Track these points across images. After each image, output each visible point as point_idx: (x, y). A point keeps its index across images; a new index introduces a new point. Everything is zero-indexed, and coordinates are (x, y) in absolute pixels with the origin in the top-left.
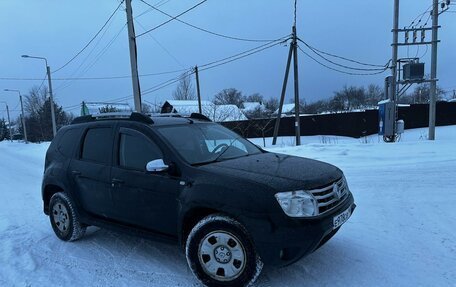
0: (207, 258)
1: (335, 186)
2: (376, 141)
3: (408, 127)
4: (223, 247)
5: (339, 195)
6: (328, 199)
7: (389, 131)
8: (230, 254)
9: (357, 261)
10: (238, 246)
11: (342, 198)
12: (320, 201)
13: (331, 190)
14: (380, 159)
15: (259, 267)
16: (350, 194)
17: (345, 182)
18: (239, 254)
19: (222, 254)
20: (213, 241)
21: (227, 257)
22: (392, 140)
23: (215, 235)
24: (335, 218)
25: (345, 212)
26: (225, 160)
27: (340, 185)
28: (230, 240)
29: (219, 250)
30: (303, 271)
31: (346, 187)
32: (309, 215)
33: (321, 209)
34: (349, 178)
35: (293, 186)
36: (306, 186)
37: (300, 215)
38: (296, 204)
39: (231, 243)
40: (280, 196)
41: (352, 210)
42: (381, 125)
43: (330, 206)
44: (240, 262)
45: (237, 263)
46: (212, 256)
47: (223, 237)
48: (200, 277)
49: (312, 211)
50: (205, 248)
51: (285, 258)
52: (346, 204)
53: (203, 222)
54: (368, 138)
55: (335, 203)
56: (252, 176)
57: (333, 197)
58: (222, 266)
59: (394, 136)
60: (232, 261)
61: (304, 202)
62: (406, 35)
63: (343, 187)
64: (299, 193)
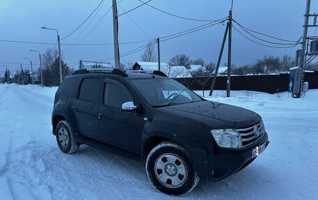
0: (160, 171)
1: (255, 127)
2: (286, 96)
3: (310, 87)
4: (172, 165)
5: (258, 134)
6: (250, 136)
7: (296, 90)
8: (176, 170)
9: (268, 181)
10: (182, 165)
11: (259, 136)
12: (243, 137)
13: (252, 130)
14: (287, 110)
15: (196, 180)
16: (266, 134)
17: (263, 125)
18: (182, 170)
19: (171, 169)
20: (165, 160)
21: (174, 172)
22: (298, 96)
23: (167, 156)
24: (254, 151)
25: (261, 146)
26: (175, 104)
27: (258, 127)
28: (177, 160)
29: (169, 166)
30: (228, 186)
31: (263, 128)
32: (235, 147)
33: (244, 143)
34: (265, 122)
35: (225, 126)
36: (234, 126)
37: (228, 146)
38: (226, 139)
39: (178, 163)
40: (213, 131)
41: (267, 145)
42: (291, 85)
43: (250, 141)
44: (183, 176)
45: (181, 177)
46: (163, 171)
47: (172, 158)
48: (154, 184)
49: (237, 144)
50: (159, 164)
51: (215, 176)
52: (262, 140)
53: (159, 147)
54: (280, 94)
55: (254, 140)
56: (195, 117)
57: (253, 135)
58: (170, 178)
59: (300, 94)
60: (177, 175)
61: (232, 137)
62: (315, 19)
63: (261, 128)
64: (228, 131)
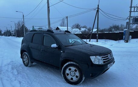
0: (68, 74)
1: (109, 55)
2: (122, 42)
3: (132, 38)
4: (73, 72)
5: (110, 58)
6: (107, 59)
8: (75, 74)
10: (77, 72)
11: (111, 59)
12: (104, 59)
13: (108, 56)
14: (123, 48)
15: (84, 78)
16: (113, 58)
17: (112, 54)
18: (77, 74)
19: (73, 73)
20: (70, 69)
21: (74, 75)
22: (127, 42)
24: (108, 65)
25: (112, 63)
26: (74, 45)
27: (110, 55)
28: (75, 69)
29: (72, 72)
30: (97, 81)
31: (112, 56)
32: (100, 64)
33: (104, 62)
34: (113, 53)
35: (96, 55)
36: (100, 55)
37: (97, 63)
38: (96, 60)
40: (91, 57)
41: (114, 63)
42: (124, 37)
43: (107, 61)
44: (78, 76)
45: (77, 77)
47: (73, 68)
48: (66, 80)
49: (101, 62)
50: (67, 71)
51: (92, 76)
52: (112, 61)
53: (67, 64)
54: (119, 41)
56: (83, 51)
57: (108, 58)
58: (72, 77)
59: (128, 41)
61: (99, 60)
62: (134, 9)
64: (97, 57)
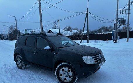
0: (61, 75)
1: (100, 55)
2: (111, 42)
3: (120, 38)
4: (66, 72)
5: (101, 57)
6: (98, 59)
7: (115, 39)
8: (68, 74)
9: (106, 77)
10: (71, 72)
12: (95, 59)
13: (99, 56)
14: (112, 47)
15: (77, 78)
16: (104, 57)
17: (103, 54)
18: (71, 74)
19: (66, 74)
20: (63, 70)
21: (67, 75)
22: (116, 42)
23: (64, 68)
24: (100, 64)
25: (102, 63)
26: (67, 47)
27: (101, 55)
28: (69, 70)
29: (65, 73)
30: (90, 79)
31: (103, 55)
32: (92, 63)
33: (96, 62)
34: (103, 53)
35: (87, 55)
36: (91, 55)
37: (89, 63)
38: (88, 60)
39: (69, 71)
40: (83, 57)
41: (105, 62)
42: (113, 37)
43: (98, 61)
44: (71, 77)
45: (70, 77)
46: (63, 75)
47: (66, 69)
48: (59, 81)
49: (93, 62)
50: (61, 72)
51: (84, 76)
52: (102, 60)
53: (61, 65)
54: (109, 41)
55: (99, 60)
56: (75, 52)
57: (99, 58)
58: (66, 77)
59: (116, 41)
60: (69, 76)
61: (90, 59)
63: (102, 55)
64: (89, 57)
